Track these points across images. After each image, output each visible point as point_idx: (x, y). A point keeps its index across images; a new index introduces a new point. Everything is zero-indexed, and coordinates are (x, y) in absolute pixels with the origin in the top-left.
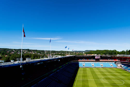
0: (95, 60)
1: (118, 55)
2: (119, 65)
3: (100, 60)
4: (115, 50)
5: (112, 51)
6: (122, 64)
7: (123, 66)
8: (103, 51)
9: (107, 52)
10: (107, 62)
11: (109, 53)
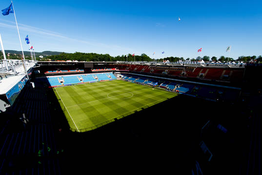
0: (83, 71)
1: (118, 62)
2: (118, 76)
3: (93, 71)
4: (108, 55)
5: (103, 55)
6: (122, 74)
7: (122, 76)
8: (89, 54)
9: (97, 57)
10: (103, 73)
11: (99, 59)
